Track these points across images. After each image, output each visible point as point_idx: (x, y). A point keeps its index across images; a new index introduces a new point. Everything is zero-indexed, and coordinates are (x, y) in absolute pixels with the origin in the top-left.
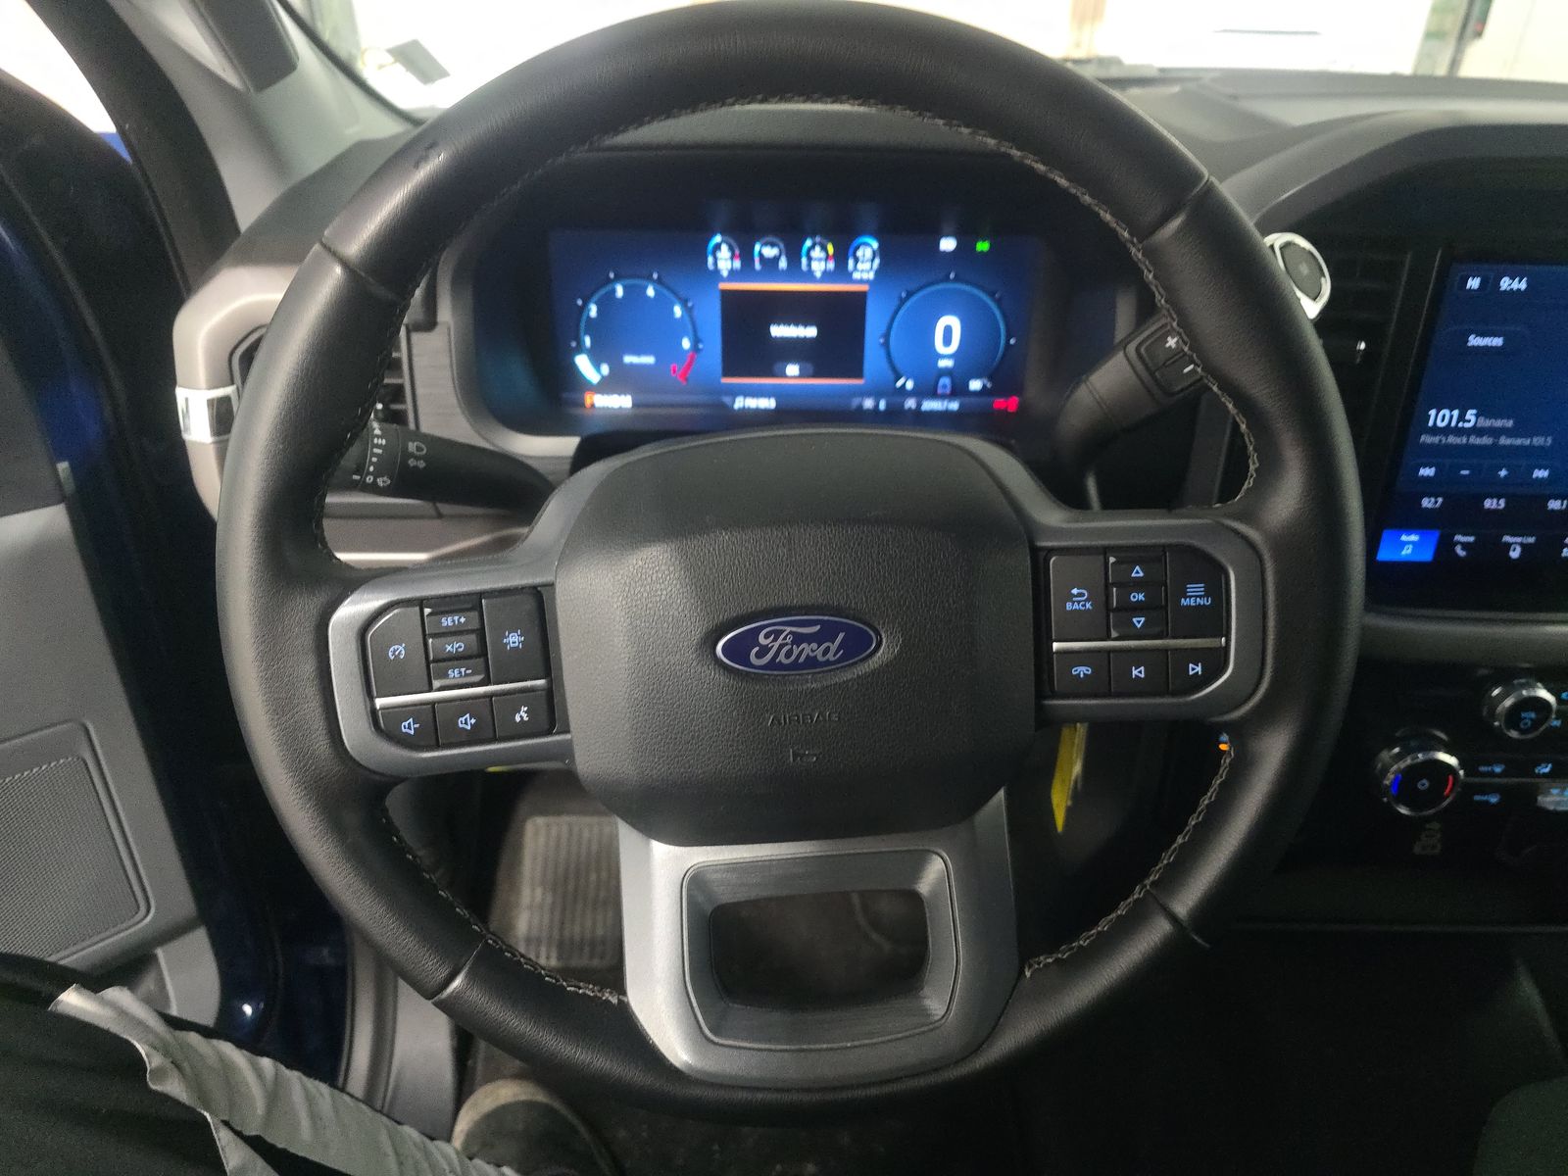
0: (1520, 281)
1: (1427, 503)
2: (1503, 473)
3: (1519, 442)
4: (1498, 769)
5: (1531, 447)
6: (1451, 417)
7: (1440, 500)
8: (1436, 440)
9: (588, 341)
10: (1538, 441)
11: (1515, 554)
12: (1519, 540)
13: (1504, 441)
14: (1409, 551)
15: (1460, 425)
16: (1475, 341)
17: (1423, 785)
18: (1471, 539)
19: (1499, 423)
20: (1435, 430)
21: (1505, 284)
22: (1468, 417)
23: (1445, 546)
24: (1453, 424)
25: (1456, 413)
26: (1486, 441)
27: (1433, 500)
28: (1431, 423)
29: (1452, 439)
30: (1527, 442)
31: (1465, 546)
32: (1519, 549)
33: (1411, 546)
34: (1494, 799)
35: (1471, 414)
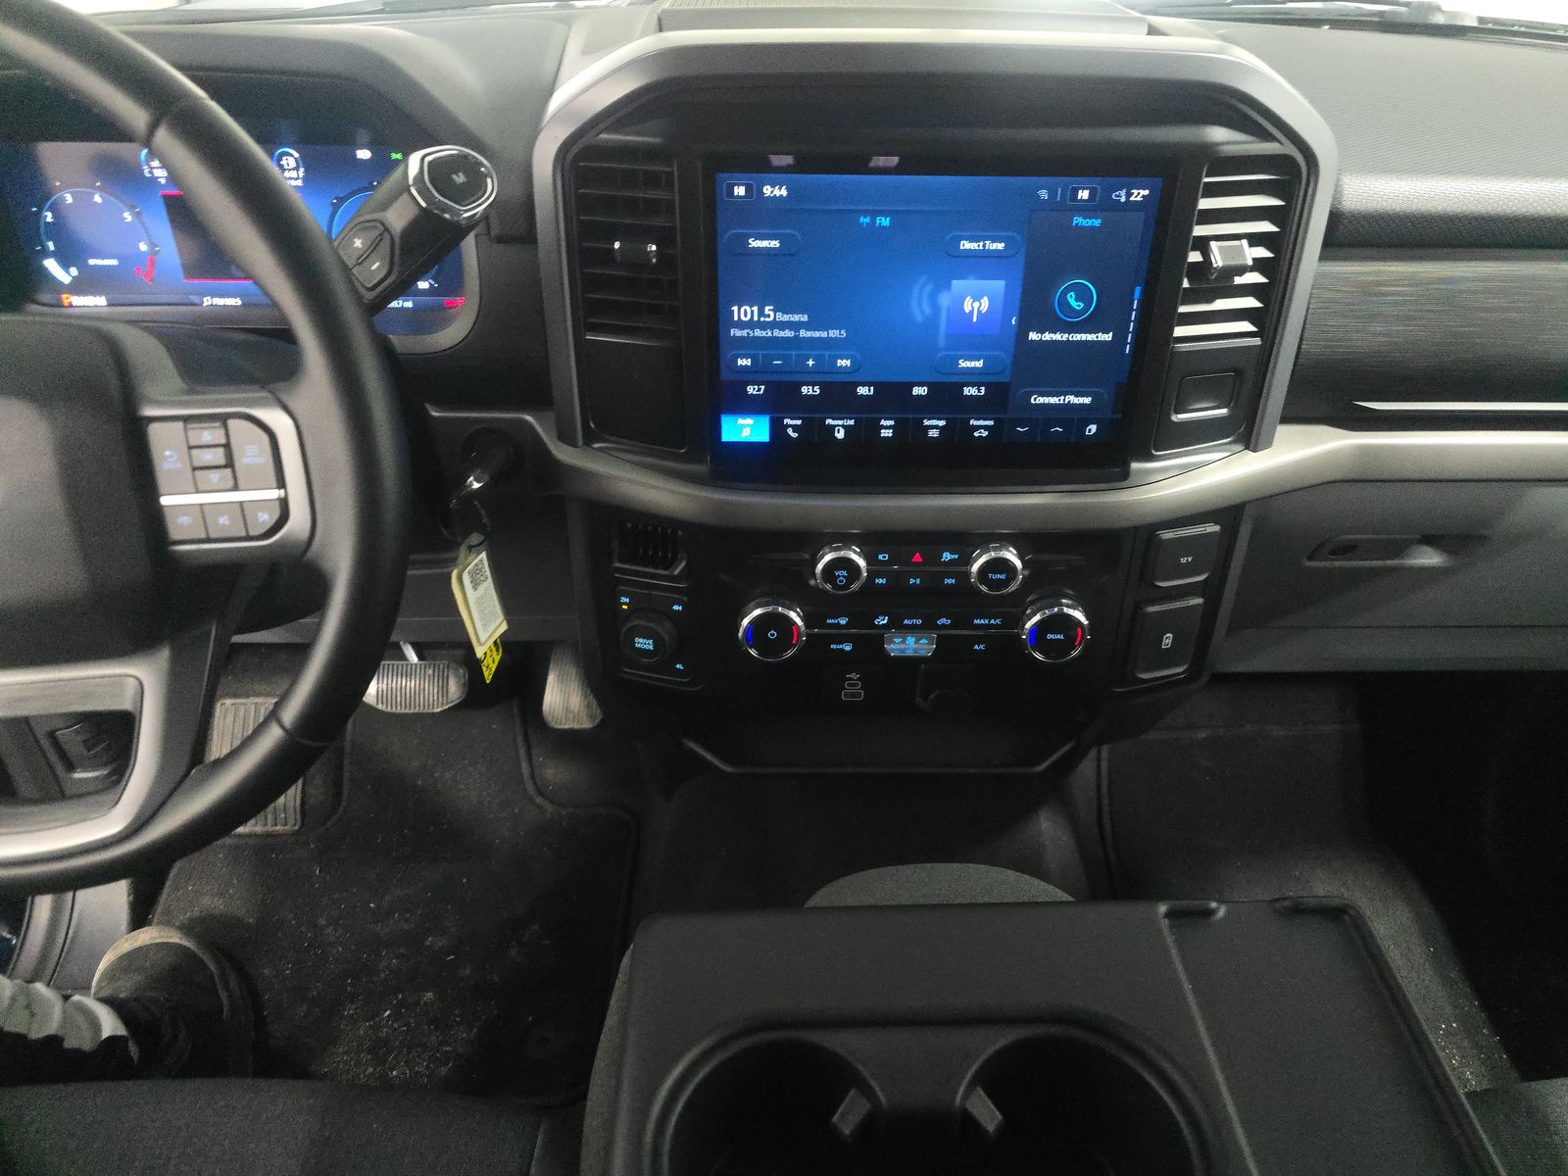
0: (780, 189)
1: (751, 390)
2: (811, 363)
3: (817, 334)
4: (843, 621)
5: (828, 338)
6: (752, 312)
7: (763, 387)
8: (744, 333)
9: (51, 245)
10: (834, 333)
11: (840, 435)
12: (840, 422)
13: (803, 333)
14: (748, 434)
15: (762, 319)
16: (754, 243)
17: (773, 635)
18: (799, 422)
19: (796, 318)
20: (741, 325)
21: (767, 190)
22: (767, 312)
23: (777, 428)
24: (756, 318)
25: (755, 309)
26: (788, 333)
27: (756, 387)
28: (736, 318)
29: (758, 333)
30: (824, 334)
31: (795, 428)
32: (842, 431)
33: (748, 429)
34: (848, 648)
35: (768, 310)
